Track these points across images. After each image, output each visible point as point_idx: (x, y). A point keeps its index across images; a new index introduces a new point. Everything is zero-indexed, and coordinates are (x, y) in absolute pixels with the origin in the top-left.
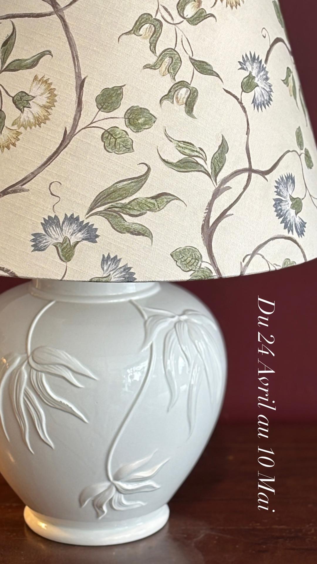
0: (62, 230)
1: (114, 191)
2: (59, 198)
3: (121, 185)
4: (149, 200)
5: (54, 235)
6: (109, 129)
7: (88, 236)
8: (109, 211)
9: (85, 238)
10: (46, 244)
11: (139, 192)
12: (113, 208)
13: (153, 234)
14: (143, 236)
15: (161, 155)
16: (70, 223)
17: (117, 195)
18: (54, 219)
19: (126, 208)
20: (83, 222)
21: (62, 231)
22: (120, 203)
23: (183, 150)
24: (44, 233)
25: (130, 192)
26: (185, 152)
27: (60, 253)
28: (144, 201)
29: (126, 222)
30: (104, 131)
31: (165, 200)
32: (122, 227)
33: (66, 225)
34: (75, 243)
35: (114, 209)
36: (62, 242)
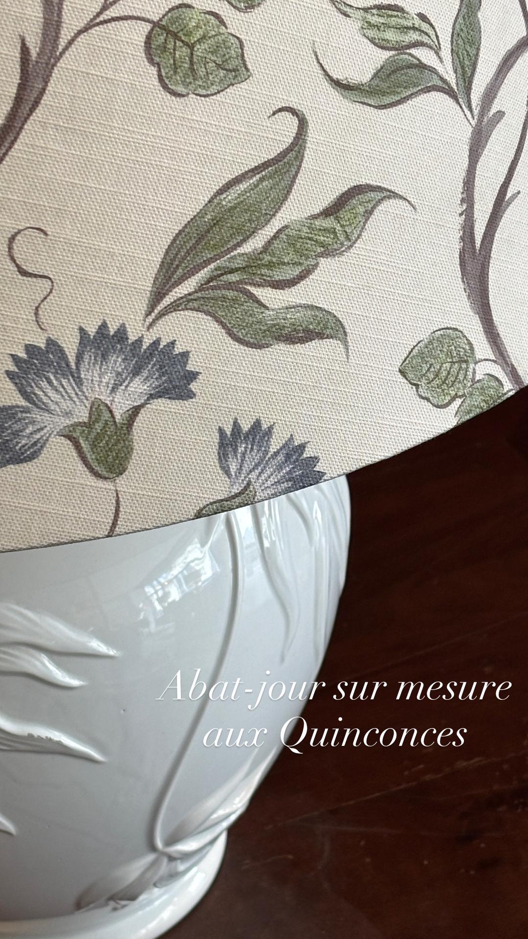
0: (79, 381)
1: (216, 222)
2: (50, 279)
3: (231, 196)
4: (317, 223)
5: (57, 403)
6: (164, 16)
7: (166, 381)
8: (213, 288)
9: (159, 392)
10: (38, 436)
11: (288, 203)
12: (222, 275)
13: (345, 324)
14: (322, 338)
15: (326, 67)
16: (99, 352)
17: (225, 232)
18: (47, 352)
19: (259, 267)
20: (140, 341)
21: (82, 385)
22: (240, 255)
23: (381, 35)
24: (23, 403)
25: (264, 212)
26: (387, 41)
27: (89, 456)
28: (305, 230)
29: (267, 308)
30: (149, 26)
31: (361, 210)
32: (260, 329)
33: (89, 363)
34: (130, 412)
35: (224, 278)
36: (86, 420)
